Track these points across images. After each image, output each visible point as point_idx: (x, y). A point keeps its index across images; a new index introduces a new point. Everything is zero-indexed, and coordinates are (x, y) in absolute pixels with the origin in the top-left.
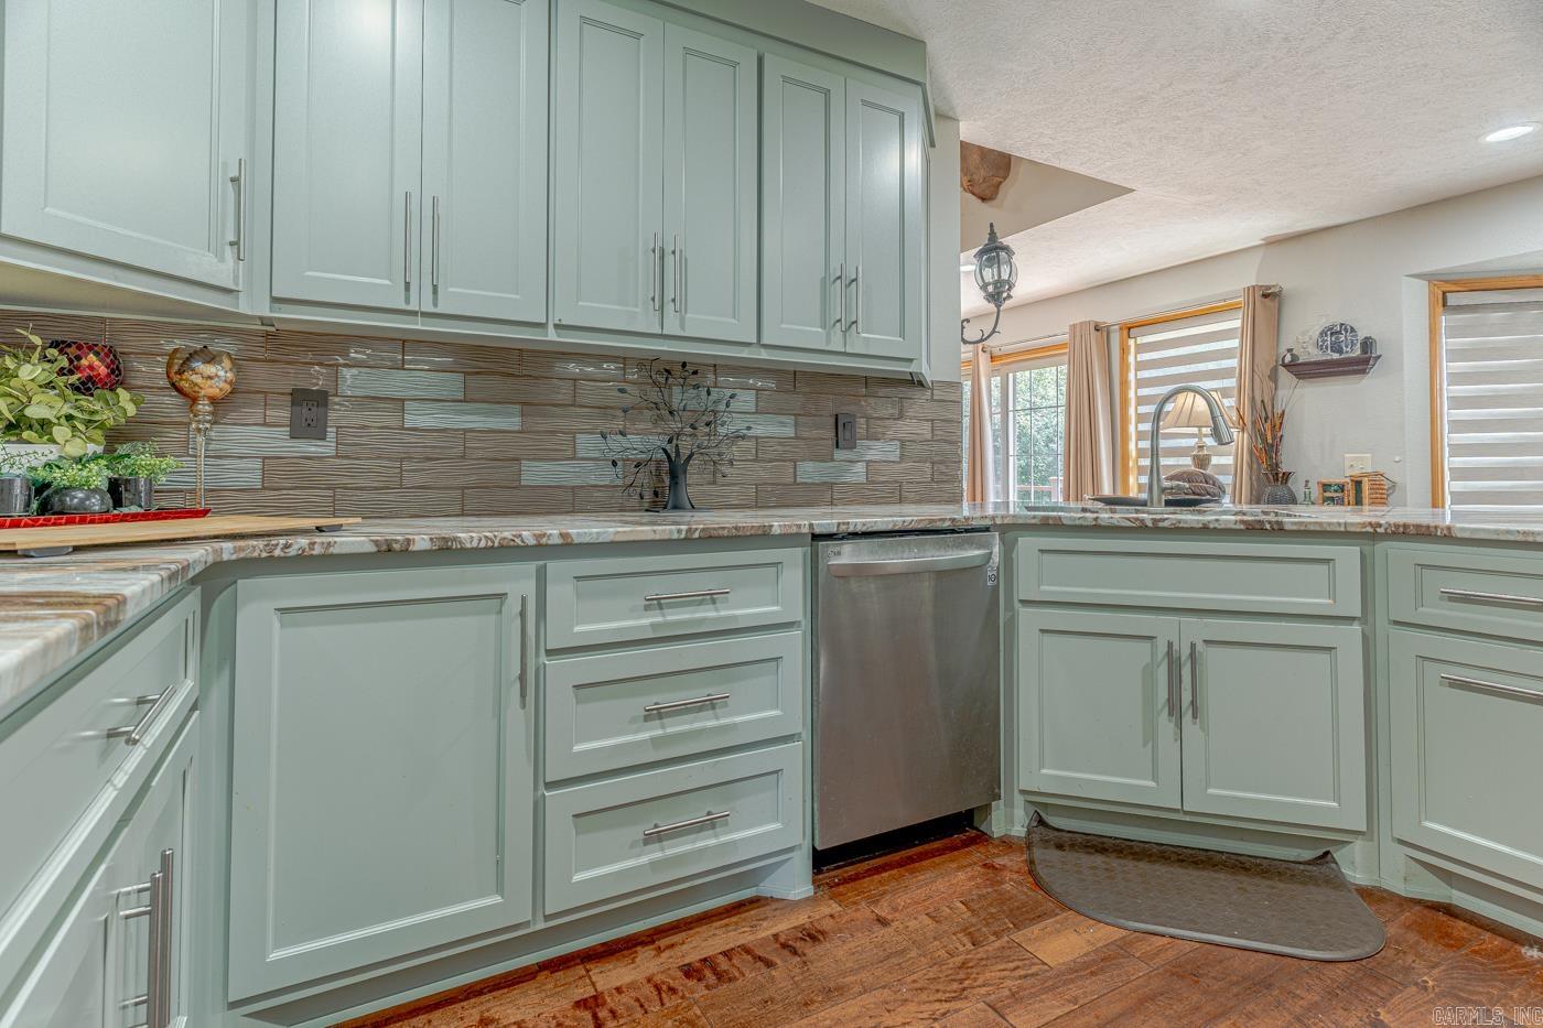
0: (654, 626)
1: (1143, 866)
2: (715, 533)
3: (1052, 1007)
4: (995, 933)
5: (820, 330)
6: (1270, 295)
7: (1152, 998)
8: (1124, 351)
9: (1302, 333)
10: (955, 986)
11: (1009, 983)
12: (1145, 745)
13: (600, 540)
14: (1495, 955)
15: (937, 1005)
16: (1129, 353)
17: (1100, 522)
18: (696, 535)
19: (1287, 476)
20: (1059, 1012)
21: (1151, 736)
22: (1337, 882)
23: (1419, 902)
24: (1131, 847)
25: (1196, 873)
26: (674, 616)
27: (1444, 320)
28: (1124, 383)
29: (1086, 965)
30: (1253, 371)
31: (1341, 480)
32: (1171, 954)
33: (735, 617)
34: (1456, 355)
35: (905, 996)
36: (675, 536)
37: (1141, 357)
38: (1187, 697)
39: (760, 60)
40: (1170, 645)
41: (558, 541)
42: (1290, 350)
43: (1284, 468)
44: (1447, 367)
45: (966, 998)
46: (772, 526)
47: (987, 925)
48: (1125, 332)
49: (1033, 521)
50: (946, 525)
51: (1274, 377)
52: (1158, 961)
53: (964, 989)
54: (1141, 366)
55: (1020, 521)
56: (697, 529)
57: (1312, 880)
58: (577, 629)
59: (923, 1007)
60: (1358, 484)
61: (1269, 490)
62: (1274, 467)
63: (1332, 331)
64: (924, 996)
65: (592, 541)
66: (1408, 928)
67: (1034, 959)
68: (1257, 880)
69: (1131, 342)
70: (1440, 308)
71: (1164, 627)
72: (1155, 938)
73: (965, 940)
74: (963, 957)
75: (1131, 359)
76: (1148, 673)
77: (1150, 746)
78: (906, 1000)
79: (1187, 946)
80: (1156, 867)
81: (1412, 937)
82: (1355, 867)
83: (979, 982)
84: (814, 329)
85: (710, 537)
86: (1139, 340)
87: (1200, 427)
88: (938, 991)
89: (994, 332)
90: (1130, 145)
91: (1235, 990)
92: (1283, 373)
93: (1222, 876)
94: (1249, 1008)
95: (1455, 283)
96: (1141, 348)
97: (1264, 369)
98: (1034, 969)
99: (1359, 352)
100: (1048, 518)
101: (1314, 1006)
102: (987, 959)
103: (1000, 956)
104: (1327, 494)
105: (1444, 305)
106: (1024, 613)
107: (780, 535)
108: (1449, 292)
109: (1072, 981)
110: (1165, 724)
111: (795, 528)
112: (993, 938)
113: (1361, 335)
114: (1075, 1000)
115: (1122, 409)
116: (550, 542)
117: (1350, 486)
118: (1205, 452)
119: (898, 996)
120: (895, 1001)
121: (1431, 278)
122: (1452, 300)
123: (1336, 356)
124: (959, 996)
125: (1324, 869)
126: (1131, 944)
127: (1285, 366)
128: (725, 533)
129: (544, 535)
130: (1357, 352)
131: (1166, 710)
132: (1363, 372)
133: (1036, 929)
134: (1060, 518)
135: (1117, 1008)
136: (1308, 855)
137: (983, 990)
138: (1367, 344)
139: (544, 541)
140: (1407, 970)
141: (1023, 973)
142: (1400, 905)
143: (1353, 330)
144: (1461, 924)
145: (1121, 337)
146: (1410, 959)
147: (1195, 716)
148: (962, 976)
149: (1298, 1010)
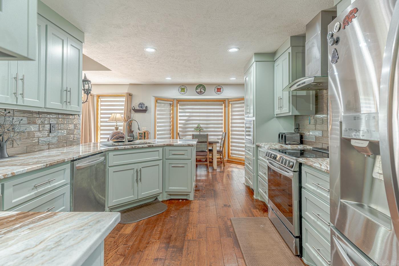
0: (35, 194)
1: (133, 211)
2: (52, 164)
3: (134, 239)
4: (116, 234)
5: (60, 104)
6: (130, 95)
7: (145, 229)
8: (98, 101)
9: (135, 104)
10: (116, 246)
11: (125, 240)
12: (132, 189)
13: (23, 172)
14: (177, 203)
15: (115, 250)
16: (99, 102)
17: (125, 148)
18: (48, 166)
19: (133, 131)
20: (135, 239)
21: (133, 187)
22: (159, 202)
23: (168, 200)
24: (129, 209)
25: (141, 209)
26: (40, 190)
27: (157, 104)
28: (97, 109)
29: (134, 230)
30: (127, 110)
31: (142, 132)
32: (144, 222)
33: (55, 186)
34: (159, 111)
35: (108, 253)
36: (43, 167)
37: (102, 103)
38: (139, 178)
39: (46, 26)
40: (137, 169)
41: (10, 176)
42: (134, 107)
43: (132, 130)
44: (157, 112)
45: (119, 246)
46: (65, 160)
47: (114, 234)
48: (98, 97)
49: (113, 149)
50: (98, 152)
51: (130, 111)
52: (143, 224)
53: (118, 245)
54: (102, 105)
55: (110, 149)
56: (48, 164)
57: (156, 203)
58: (13, 201)
59: (113, 252)
60: (145, 133)
61: (130, 134)
62: (131, 130)
63: (140, 104)
64: (111, 251)
65: (21, 173)
66: (169, 204)
67: (126, 234)
68: (150, 206)
69: (99, 99)
70: (156, 102)
71: (135, 166)
72: (141, 221)
73: (112, 238)
74: (113, 241)
75: (99, 103)
76: (133, 175)
77: (133, 189)
78: (109, 253)
79: (146, 220)
80: (135, 211)
81: (169, 205)
82: (160, 199)
83: (119, 243)
84: (59, 104)
85: (52, 165)
86: (101, 99)
87: (117, 121)
88: (113, 248)
89: (86, 101)
90: (116, 64)
91: (155, 222)
92: (132, 111)
93: (145, 208)
94: (158, 223)
95: (158, 98)
96: (102, 101)
97: (129, 110)
98: (127, 236)
99: (145, 108)
100: (115, 148)
101: (164, 219)
102: (118, 239)
103: (120, 237)
104: (140, 135)
105: (157, 102)
106: (110, 168)
107: (67, 161)
108: (158, 100)
109: (134, 234)
110: (136, 184)
111: (70, 159)
112: (116, 235)
113: (146, 105)
114: (136, 236)
115: (97, 116)
116: (8, 176)
117: (143, 133)
118: (118, 127)
119: (107, 254)
120: (107, 255)
121: (155, 97)
122: (158, 101)
123: (141, 109)
124: (118, 246)
125: (157, 201)
126: (138, 224)
127: (133, 109)
128: (55, 163)
129: (6, 174)
130: (145, 109)
131: (136, 182)
132: (146, 112)
133: (122, 230)
134: (118, 148)
135: (142, 233)
136: (154, 199)
137: (121, 243)
138: (146, 107)
139: (6, 176)
140: (171, 209)
141: (125, 237)
142: (166, 201)
143: (144, 104)
144: (173, 201)
145: (97, 98)
146: (170, 207)
147: (140, 181)
148: (115, 244)
149: (163, 220)
